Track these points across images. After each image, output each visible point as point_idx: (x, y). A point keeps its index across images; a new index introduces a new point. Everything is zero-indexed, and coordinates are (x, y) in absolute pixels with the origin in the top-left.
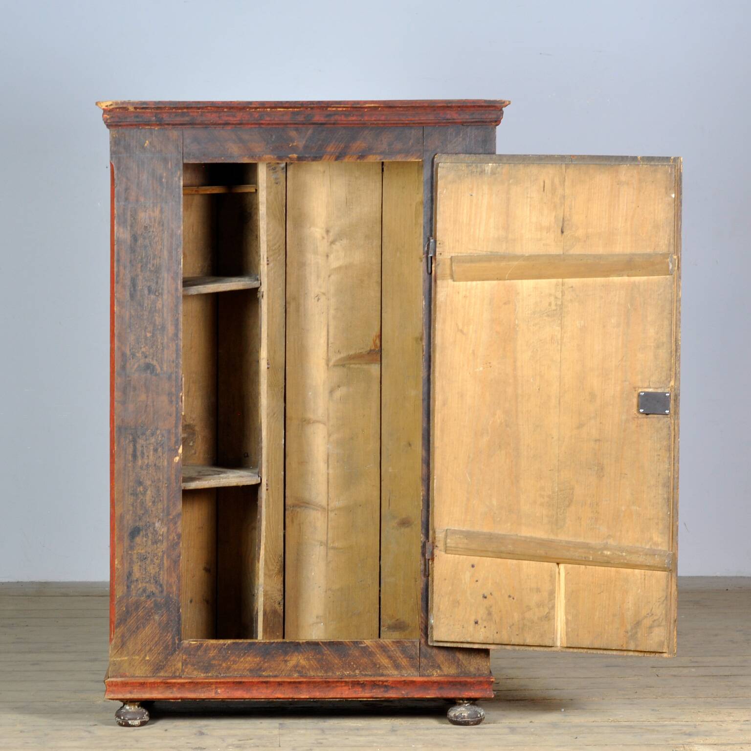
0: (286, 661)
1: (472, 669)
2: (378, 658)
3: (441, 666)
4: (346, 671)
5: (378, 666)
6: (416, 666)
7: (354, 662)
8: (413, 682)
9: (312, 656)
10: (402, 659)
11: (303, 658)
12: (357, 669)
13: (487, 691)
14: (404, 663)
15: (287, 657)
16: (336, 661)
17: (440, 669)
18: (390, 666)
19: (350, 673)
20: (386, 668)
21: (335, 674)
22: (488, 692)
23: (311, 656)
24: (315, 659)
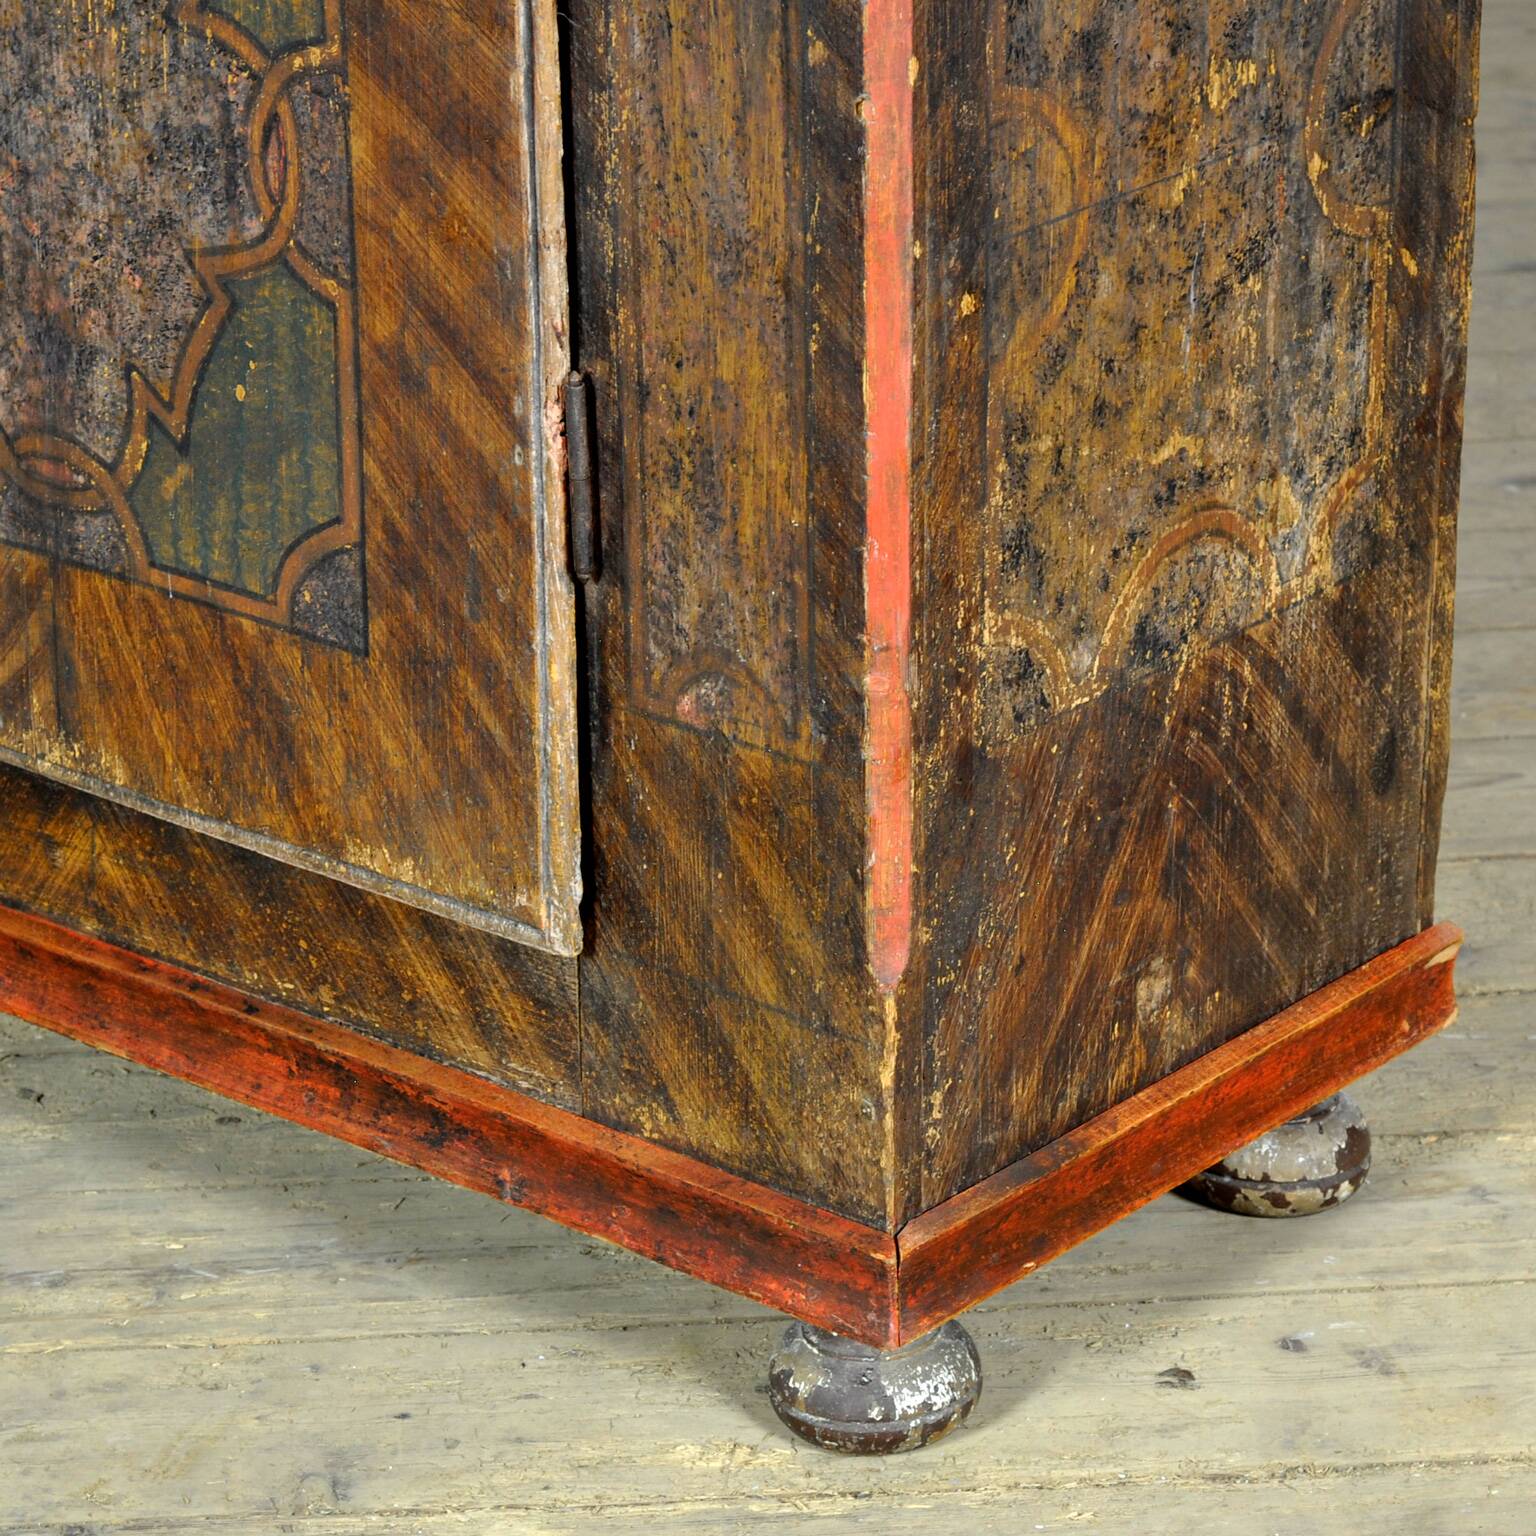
0: (51, 844)
1: (810, 1164)
2: (405, 955)
3: (672, 1092)
4: (280, 977)
5: (407, 997)
6: (566, 1053)
7: (308, 941)
8: (531, 1140)
9: (146, 854)
10: (501, 991)
11: (110, 848)
12: (325, 981)
13: (868, 1309)
14: (515, 1018)
15: (51, 826)
16: (240, 913)
17: (670, 1107)
18: (455, 1011)
19: (295, 991)
20: (443, 1019)
21: (239, 974)
22: (872, 1316)
23: (142, 849)
24: (159, 871)
